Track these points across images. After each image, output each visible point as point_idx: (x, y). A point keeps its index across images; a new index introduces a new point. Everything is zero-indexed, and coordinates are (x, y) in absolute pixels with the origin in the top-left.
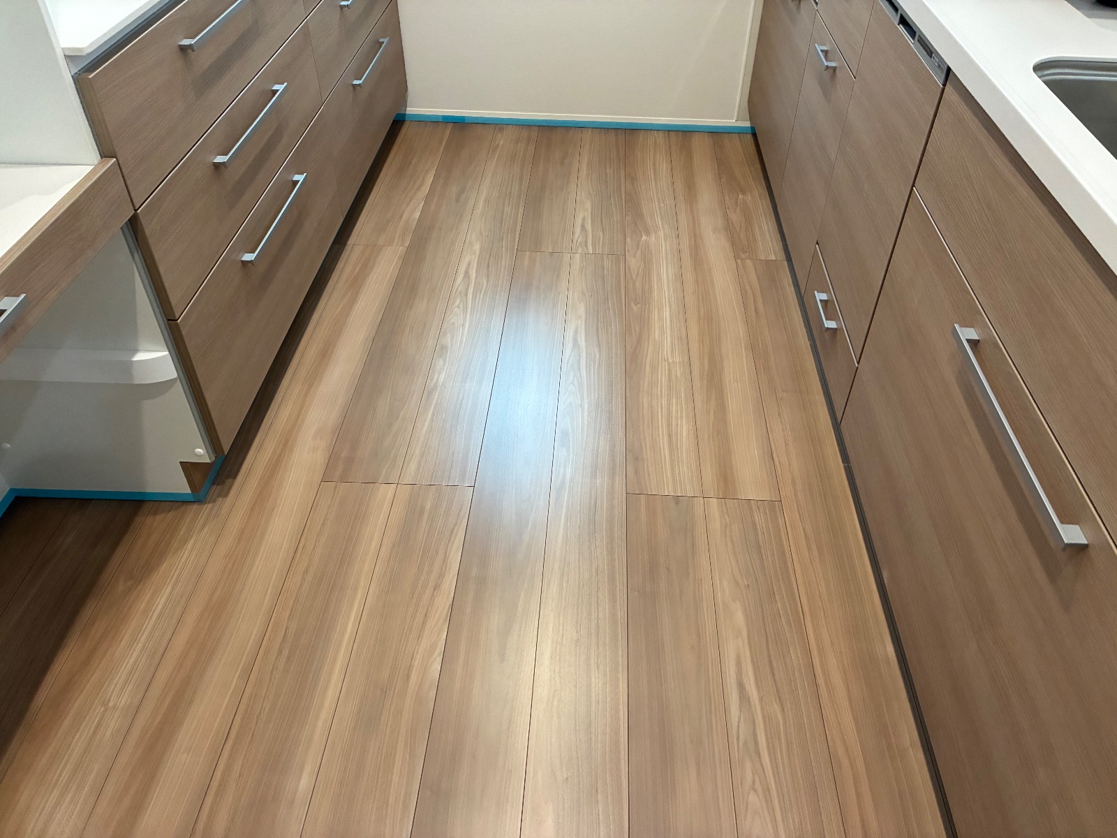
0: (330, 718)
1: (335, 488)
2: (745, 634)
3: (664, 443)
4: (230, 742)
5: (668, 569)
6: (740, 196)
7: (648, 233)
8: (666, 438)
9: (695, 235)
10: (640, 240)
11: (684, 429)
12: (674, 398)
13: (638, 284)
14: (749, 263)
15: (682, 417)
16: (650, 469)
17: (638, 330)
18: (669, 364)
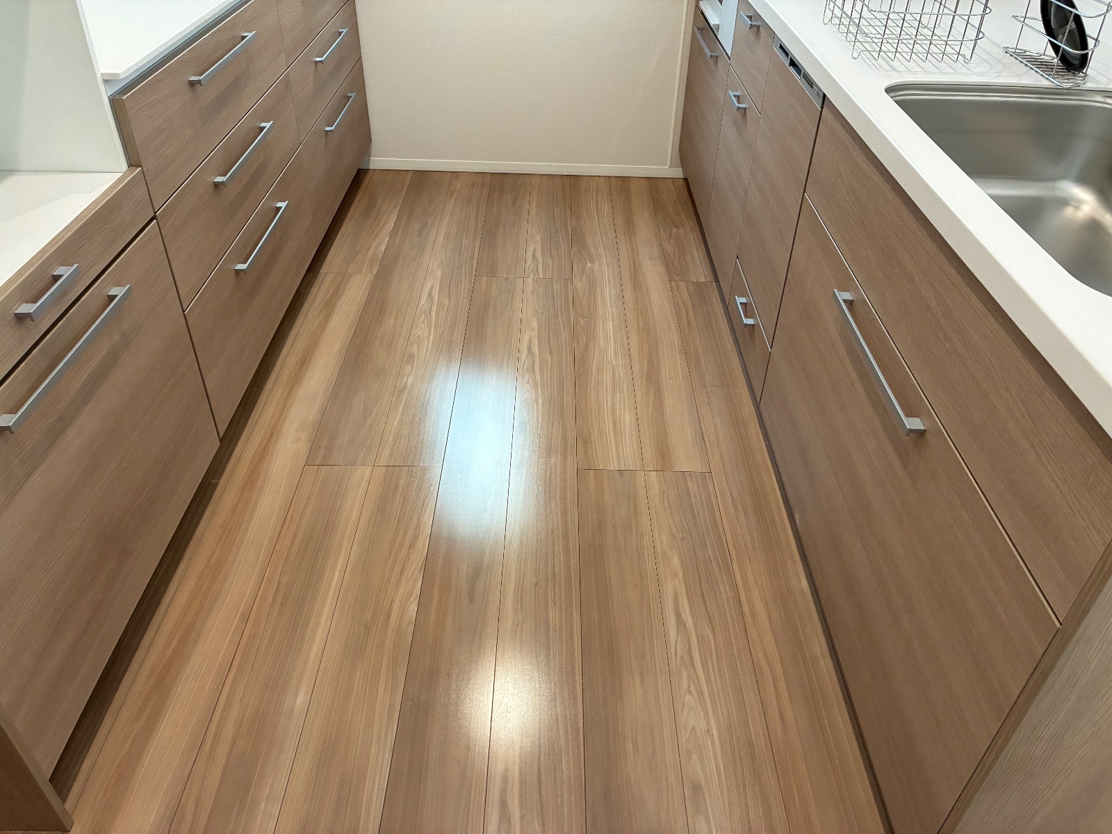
0: (321, 651)
1: (318, 470)
2: (681, 575)
3: (609, 428)
4: (233, 672)
5: (614, 527)
6: (674, 230)
7: (592, 261)
8: (611, 425)
9: (634, 262)
10: (586, 266)
11: (627, 418)
12: (618, 393)
13: (584, 303)
14: (682, 284)
15: (625, 408)
16: (598, 449)
17: (585, 340)
18: (613, 366)
